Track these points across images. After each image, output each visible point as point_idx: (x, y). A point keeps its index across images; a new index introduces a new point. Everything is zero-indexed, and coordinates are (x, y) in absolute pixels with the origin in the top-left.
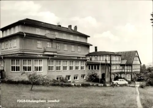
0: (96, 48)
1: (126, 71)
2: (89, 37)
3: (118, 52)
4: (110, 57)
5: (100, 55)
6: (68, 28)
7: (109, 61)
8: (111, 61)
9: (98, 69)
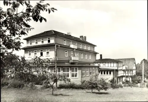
0: (101, 55)
1: (127, 75)
2: (96, 46)
3: (118, 59)
4: (117, 64)
5: (111, 62)
6: (79, 39)
7: (116, 67)
8: (118, 67)
9: (110, 74)
